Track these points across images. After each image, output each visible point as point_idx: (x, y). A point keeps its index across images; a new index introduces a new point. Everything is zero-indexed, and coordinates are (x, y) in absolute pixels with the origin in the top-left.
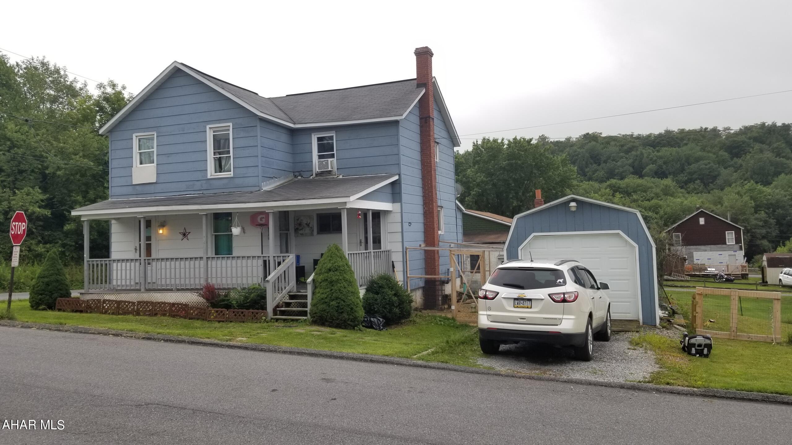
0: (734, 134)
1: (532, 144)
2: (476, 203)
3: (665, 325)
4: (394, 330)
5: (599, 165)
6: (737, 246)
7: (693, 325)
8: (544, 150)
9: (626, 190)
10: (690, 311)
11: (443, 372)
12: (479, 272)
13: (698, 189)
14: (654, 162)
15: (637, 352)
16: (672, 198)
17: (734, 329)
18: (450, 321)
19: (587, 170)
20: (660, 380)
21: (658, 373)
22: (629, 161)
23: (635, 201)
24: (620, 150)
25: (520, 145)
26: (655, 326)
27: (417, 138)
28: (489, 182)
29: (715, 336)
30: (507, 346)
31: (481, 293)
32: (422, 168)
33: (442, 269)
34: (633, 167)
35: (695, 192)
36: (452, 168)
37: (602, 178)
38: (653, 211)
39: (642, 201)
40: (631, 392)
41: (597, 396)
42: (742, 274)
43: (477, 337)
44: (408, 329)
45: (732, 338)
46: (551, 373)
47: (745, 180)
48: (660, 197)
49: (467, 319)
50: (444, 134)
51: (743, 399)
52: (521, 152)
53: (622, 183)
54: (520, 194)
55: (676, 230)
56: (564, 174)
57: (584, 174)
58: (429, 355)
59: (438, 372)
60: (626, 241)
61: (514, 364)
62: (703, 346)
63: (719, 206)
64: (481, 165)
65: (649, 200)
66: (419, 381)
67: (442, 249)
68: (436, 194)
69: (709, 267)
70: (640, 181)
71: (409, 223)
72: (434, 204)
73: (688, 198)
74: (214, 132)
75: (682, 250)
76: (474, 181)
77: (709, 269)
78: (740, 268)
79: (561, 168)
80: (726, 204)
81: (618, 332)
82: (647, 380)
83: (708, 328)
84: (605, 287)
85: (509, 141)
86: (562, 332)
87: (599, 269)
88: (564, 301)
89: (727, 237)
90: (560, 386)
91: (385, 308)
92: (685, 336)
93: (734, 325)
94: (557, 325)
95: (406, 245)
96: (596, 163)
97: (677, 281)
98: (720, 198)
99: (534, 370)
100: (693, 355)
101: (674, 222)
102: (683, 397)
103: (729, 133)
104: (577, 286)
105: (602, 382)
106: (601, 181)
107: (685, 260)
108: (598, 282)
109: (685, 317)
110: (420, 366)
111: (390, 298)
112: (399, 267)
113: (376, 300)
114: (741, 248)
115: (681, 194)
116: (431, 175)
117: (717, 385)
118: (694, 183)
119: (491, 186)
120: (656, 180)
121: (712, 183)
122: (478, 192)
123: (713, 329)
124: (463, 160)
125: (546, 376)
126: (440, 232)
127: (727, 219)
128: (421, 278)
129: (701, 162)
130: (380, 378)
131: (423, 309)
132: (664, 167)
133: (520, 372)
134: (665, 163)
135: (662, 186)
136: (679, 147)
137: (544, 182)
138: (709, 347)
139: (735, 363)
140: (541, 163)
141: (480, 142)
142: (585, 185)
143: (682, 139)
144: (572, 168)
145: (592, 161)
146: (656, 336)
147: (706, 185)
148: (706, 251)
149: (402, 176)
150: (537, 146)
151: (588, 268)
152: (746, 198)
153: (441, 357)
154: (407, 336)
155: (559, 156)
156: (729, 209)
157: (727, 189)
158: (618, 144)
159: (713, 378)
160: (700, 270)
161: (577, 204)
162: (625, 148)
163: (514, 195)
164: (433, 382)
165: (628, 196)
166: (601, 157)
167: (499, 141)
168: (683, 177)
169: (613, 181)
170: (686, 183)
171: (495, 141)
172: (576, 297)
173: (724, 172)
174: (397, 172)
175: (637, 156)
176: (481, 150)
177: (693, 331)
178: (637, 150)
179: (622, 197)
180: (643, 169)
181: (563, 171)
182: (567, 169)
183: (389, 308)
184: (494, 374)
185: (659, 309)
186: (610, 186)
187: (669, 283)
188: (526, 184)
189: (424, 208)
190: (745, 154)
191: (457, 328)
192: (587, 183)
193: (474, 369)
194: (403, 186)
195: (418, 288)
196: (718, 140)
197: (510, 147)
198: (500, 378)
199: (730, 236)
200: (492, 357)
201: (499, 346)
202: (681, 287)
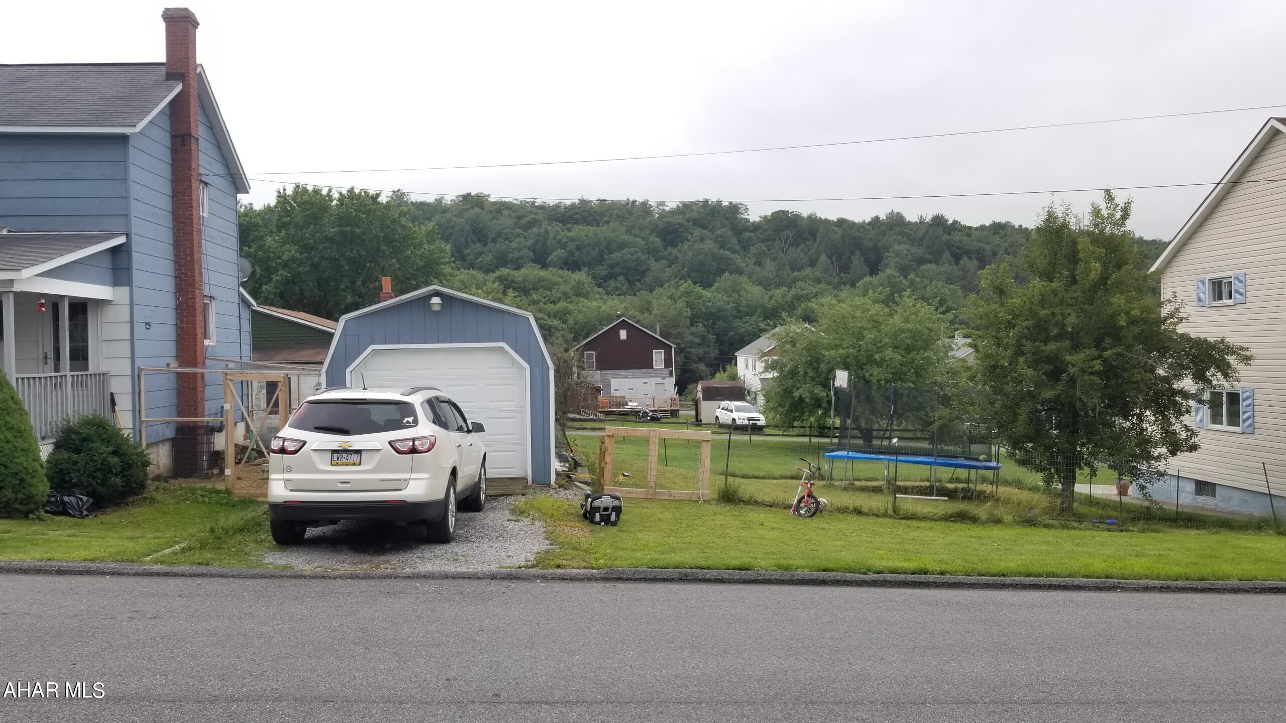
0: (669, 212)
1: (379, 203)
2: (282, 295)
3: (563, 482)
4: (111, 517)
5: (485, 245)
6: (667, 371)
7: (600, 481)
8: (399, 214)
9: (522, 285)
10: (597, 461)
11: (199, 581)
12: (277, 413)
13: (621, 288)
14: (563, 246)
15: (520, 524)
16: (586, 301)
17: (652, 484)
18: (222, 495)
19: (466, 251)
20: (549, 562)
21: (547, 552)
22: (528, 243)
23: (535, 303)
24: (516, 224)
25: (359, 201)
26: (549, 485)
27: (165, 170)
28: (305, 260)
29: (628, 496)
30: (320, 529)
31: (275, 444)
32: (174, 226)
33: (210, 406)
34: (534, 252)
35: (617, 293)
36: (233, 231)
37: (489, 265)
38: (560, 319)
39: (545, 303)
40: (506, 583)
41: (455, 595)
42: (671, 410)
43: (267, 519)
44: (140, 512)
45: (650, 497)
46: (387, 566)
47: (681, 279)
48: (570, 298)
49: (252, 491)
50: (218, 168)
51: (655, 580)
52: (361, 215)
53: (518, 275)
54: (359, 283)
55: (588, 346)
56: (431, 254)
57: (461, 257)
58: (175, 553)
59: (189, 581)
60: (513, 359)
61: (328, 557)
62: (610, 510)
63: (647, 314)
64: (292, 231)
65: (554, 302)
66: (152, 599)
67: (211, 372)
68: (201, 274)
69: (631, 401)
70: (543, 273)
71: (146, 324)
72: (197, 291)
73: (607, 301)
75: (595, 377)
76: (279, 258)
77: (630, 404)
78: (669, 402)
79: (425, 246)
80: (655, 311)
81: (495, 497)
82: (530, 563)
83: (621, 484)
84: (479, 428)
85: (341, 194)
86: (409, 500)
87: (472, 402)
88: (413, 451)
89: (654, 359)
90: (400, 585)
91: (94, 478)
92: (588, 496)
93: (653, 479)
94: (401, 490)
95: (139, 363)
96: (480, 241)
97: (585, 420)
98: (649, 303)
99: (361, 564)
100: (597, 524)
101: (587, 336)
102: (578, 585)
103: (663, 210)
104: (437, 428)
105: (464, 573)
106: (488, 270)
107: (598, 390)
108: (469, 422)
109: (591, 470)
110: (158, 574)
111: (104, 460)
112: (124, 404)
113: (75, 463)
114: (671, 375)
115: (598, 296)
116: (192, 240)
117: (624, 563)
118: (616, 280)
119: (308, 268)
120: (565, 272)
121: (639, 281)
122: (286, 276)
123: (626, 485)
124: (258, 220)
125: (380, 571)
126: (207, 342)
127: (656, 334)
128: (169, 423)
129: (626, 250)
130: (75, 600)
131: (171, 477)
132: (577, 254)
133: (338, 570)
134: (578, 248)
135: (573, 283)
136: (598, 226)
137: (398, 266)
138: (618, 510)
139: (650, 531)
140: (393, 235)
141: (289, 192)
142: (464, 274)
143: (602, 215)
144: (443, 246)
145: (474, 238)
146: (549, 499)
147: (631, 283)
148: (626, 377)
149: (134, 238)
150: (387, 206)
151: (454, 400)
152: (681, 304)
153: (197, 556)
154: (137, 525)
155: (422, 227)
156: (659, 318)
157: (658, 291)
158: (513, 215)
159: (620, 553)
160: (619, 405)
161: (442, 300)
162: (523, 221)
163: (349, 284)
164: (178, 599)
165: (525, 295)
166: (489, 233)
167: (325, 192)
168: (601, 271)
169: (504, 271)
170: (606, 278)
171: (317, 192)
172: (432, 445)
173: (655, 266)
174: (124, 229)
175: (540, 235)
176: (291, 206)
177: (600, 489)
178: (540, 226)
179: (516, 297)
180: (548, 255)
181: (429, 251)
182: (435, 247)
183: (101, 477)
184: (291, 577)
185: (557, 460)
186: (501, 279)
187: (576, 424)
188: (369, 268)
189: (177, 299)
190: (682, 242)
191: (234, 506)
192: (466, 271)
193: (256, 571)
194: (135, 256)
195: (164, 441)
196: (649, 219)
197: (342, 204)
198: (302, 582)
199: (658, 357)
200: (291, 549)
201: (305, 531)
202: (592, 429)
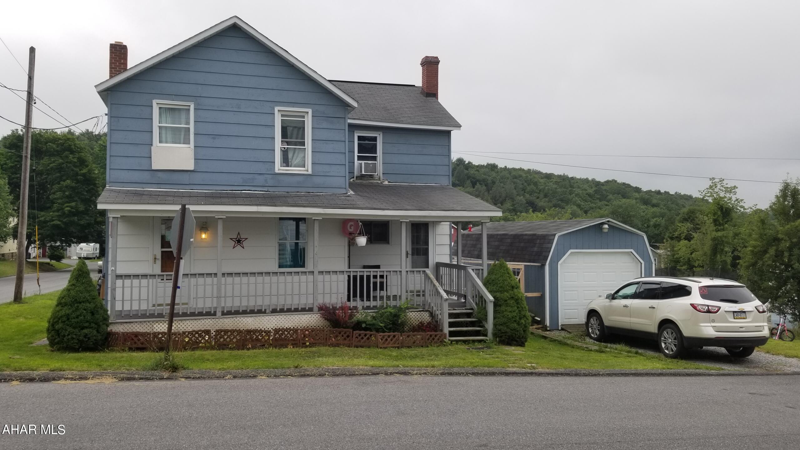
74: (282, 116)
94: (762, 331)
174: (447, 183)
